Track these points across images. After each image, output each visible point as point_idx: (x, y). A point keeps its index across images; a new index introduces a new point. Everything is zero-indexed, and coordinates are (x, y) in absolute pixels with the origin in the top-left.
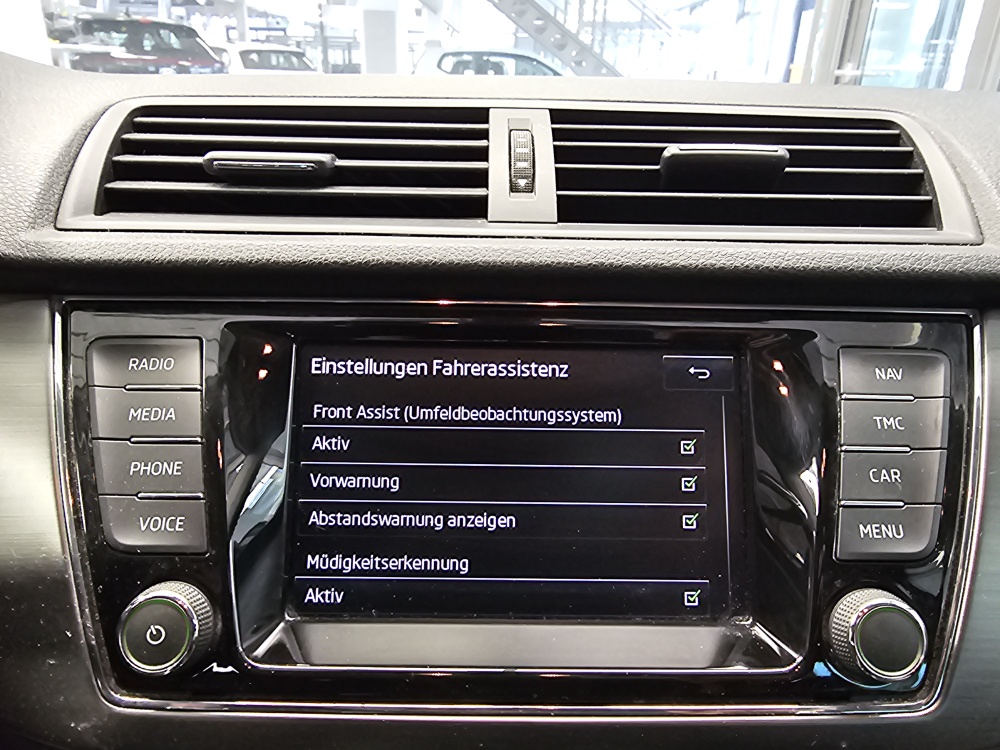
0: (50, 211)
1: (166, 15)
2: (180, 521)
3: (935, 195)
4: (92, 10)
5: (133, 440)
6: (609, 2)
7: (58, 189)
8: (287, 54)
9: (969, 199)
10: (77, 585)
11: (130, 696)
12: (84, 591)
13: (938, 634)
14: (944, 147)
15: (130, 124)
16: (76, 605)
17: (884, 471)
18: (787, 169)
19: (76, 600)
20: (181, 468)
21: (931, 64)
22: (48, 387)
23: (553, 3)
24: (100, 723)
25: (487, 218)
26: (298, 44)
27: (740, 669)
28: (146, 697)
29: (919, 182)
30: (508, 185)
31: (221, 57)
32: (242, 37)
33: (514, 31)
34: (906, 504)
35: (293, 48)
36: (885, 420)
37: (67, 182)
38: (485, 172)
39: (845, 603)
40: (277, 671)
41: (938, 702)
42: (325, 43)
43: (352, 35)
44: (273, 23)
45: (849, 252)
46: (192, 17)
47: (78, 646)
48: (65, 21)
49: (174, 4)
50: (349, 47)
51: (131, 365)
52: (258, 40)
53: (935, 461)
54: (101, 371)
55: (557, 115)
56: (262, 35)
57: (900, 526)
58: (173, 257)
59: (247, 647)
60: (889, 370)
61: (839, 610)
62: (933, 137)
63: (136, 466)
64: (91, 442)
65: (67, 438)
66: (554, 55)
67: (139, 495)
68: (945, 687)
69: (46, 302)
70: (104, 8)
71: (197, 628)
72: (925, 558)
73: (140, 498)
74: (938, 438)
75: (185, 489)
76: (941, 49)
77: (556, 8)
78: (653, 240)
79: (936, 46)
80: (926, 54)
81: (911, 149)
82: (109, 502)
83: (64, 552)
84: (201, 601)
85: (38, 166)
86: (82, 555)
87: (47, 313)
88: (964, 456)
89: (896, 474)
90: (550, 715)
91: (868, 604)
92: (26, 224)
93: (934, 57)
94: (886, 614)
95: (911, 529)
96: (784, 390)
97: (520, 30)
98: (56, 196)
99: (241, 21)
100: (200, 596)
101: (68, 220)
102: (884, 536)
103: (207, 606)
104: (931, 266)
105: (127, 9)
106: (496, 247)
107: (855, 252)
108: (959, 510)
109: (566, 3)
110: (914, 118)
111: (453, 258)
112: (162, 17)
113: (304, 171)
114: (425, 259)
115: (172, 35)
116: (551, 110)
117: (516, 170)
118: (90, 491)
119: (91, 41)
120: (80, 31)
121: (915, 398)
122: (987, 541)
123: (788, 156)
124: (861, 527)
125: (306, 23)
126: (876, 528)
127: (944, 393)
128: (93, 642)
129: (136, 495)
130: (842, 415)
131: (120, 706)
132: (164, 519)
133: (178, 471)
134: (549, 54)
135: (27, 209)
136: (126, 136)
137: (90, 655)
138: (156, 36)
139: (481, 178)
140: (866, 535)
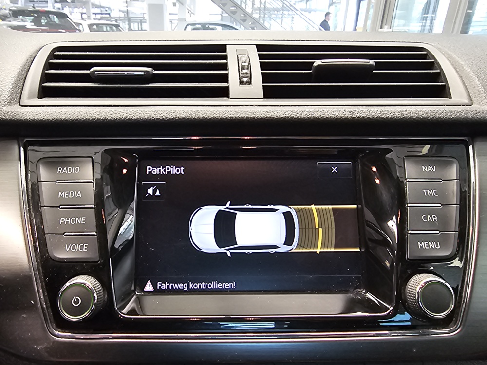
0: (17, 97)
1: (52, 7)
2: (86, 246)
4: (16, 5)
9: (464, 83)
12: (39, 281)
17: (429, 216)
18: (374, 71)
20: (85, 220)
24: (49, 346)
26: (116, 21)
30: (239, 81)
32: (89, 18)
34: (440, 232)
35: (114, 23)
36: (428, 191)
37: (24, 83)
43: (142, 16)
44: (104, 11)
45: (408, 109)
46: (65, 9)
47: (37, 308)
49: (56, 2)
50: (141, 22)
55: (260, 48)
56: (99, 16)
57: (438, 243)
58: (79, 118)
60: (429, 167)
61: (410, 284)
63: (63, 220)
64: (41, 208)
65: (29, 207)
67: (65, 234)
69: (16, 141)
70: (22, 5)
73: (65, 235)
75: (88, 230)
78: (311, 106)
79: (427, 17)
85: (11, 75)
89: (435, 217)
91: (424, 281)
92: (6, 103)
93: (425, 23)
94: (435, 285)
96: (378, 181)
98: (20, 90)
99: (88, 10)
100: (96, 282)
105: (34, 5)
106: (236, 110)
107: (411, 109)
111: (215, 116)
112: (50, 9)
114: (201, 116)
116: (256, 45)
117: (242, 74)
118: (41, 232)
119: (17, 20)
121: (442, 180)
123: (375, 64)
124: (419, 243)
125: (120, 11)
126: (426, 244)
127: (457, 177)
128: (45, 306)
129: (64, 234)
132: (78, 245)
135: (6, 96)
139: (225, 78)
140: (422, 247)
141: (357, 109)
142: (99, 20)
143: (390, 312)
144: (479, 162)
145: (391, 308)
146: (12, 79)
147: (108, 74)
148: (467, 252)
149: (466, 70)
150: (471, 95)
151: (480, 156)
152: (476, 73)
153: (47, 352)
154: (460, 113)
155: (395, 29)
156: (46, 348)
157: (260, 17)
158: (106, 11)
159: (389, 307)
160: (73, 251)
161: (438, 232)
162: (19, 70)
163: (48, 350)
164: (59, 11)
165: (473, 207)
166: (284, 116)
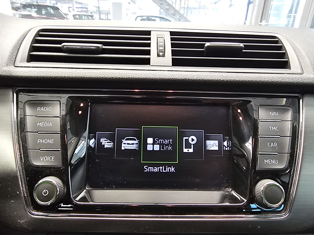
0: (13, 61)
3: (289, 59)
5: (38, 132)
6: (189, 1)
7: (15, 54)
8: (88, 16)
9: (299, 60)
10: (21, 178)
11: (37, 212)
13: (288, 193)
14: (291, 44)
15: (38, 34)
16: (20, 184)
17: (272, 143)
18: (243, 51)
19: (20, 182)
21: (289, 21)
22: (12, 116)
23: (172, 1)
25: (150, 65)
26: (91, 13)
27: (228, 204)
28: (42, 212)
29: (284, 55)
31: (67, 16)
33: (159, 9)
34: (279, 153)
35: (90, 14)
36: (272, 127)
38: (150, 50)
39: (260, 183)
40: (83, 204)
41: (288, 214)
42: (100, 13)
45: (262, 76)
47: (21, 196)
48: (17, 4)
51: (38, 109)
52: (78, 11)
53: (288, 141)
54: (28, 111)
55: (172, 33)
56: (80, 10)
59: (74, 197)
60: (274, 112)
61: (258, 186)
62: (288, 41)
63: (39, 141)
64: (25, 133)
66: (172, 17)
68: (290, 210)
69: (11, 89)
71: (58, 191)
72: (284, 170)
74: (289, 133)
76: (292, 17)
77: (173, 3)
79: (291, 16)
80: (288, 18)
81: (281, 45)
82: (31, 152)
83: (16, 167)
84: (60, 182)
86: (22, 168)
87: (11, 93)
88: (297, 139)
89: (276, 144)
90: (169, 218)
92: (5, 65)
95: (280, 161)
97: (161, 9)
98: (15, 56)
100: (59, 181)
101: (18, 64)
102: (272, 163)
103: (61, 184)
104: (287, 80)
106: (153, 73)
107: (264, 76)
108: (295, 155)
109: (176, 1)
110: (282, 35)
111: (139, 76)
113: (93, 49)
114: (130, 77)
115: (51, 9)
116: (170, 32)
120: (22, 7)
122: (304, 165)
124: (265, 160)
126: (270, 161)
127: (291, 119)
128: (26, 195)
129: (39, 150)
130: (259, 126)
131: (34, 215)
132: (48, 157)
133: (52, 142)
134: (171, 17)
135: (5, 60)
136: (37, 38)
137: (25, 199)
138: (46, 9)
139: (148, 52)
141: (230, 75)
142: (80, 12)
143: (245, 203)
144: (306, 110)
145: (246, 201)
146: (10, 49)
147: (73, 47)
148: (295, 167)
149: (301, 52)
150: (303, 67)
151: (306, 106)
152: (307, 54)
153: (27, 224)
154: (294, 79)
155: (269, 23)
156: (26, 222)
157: (184, 13)
158: (85, 6)
159: (244, 200)
160: (45, 160)
161: (278, 153)
162: (15, 44)
163: (27, 223)
164: (54, 5)
165: (300, 138)
166: (183, 78)
